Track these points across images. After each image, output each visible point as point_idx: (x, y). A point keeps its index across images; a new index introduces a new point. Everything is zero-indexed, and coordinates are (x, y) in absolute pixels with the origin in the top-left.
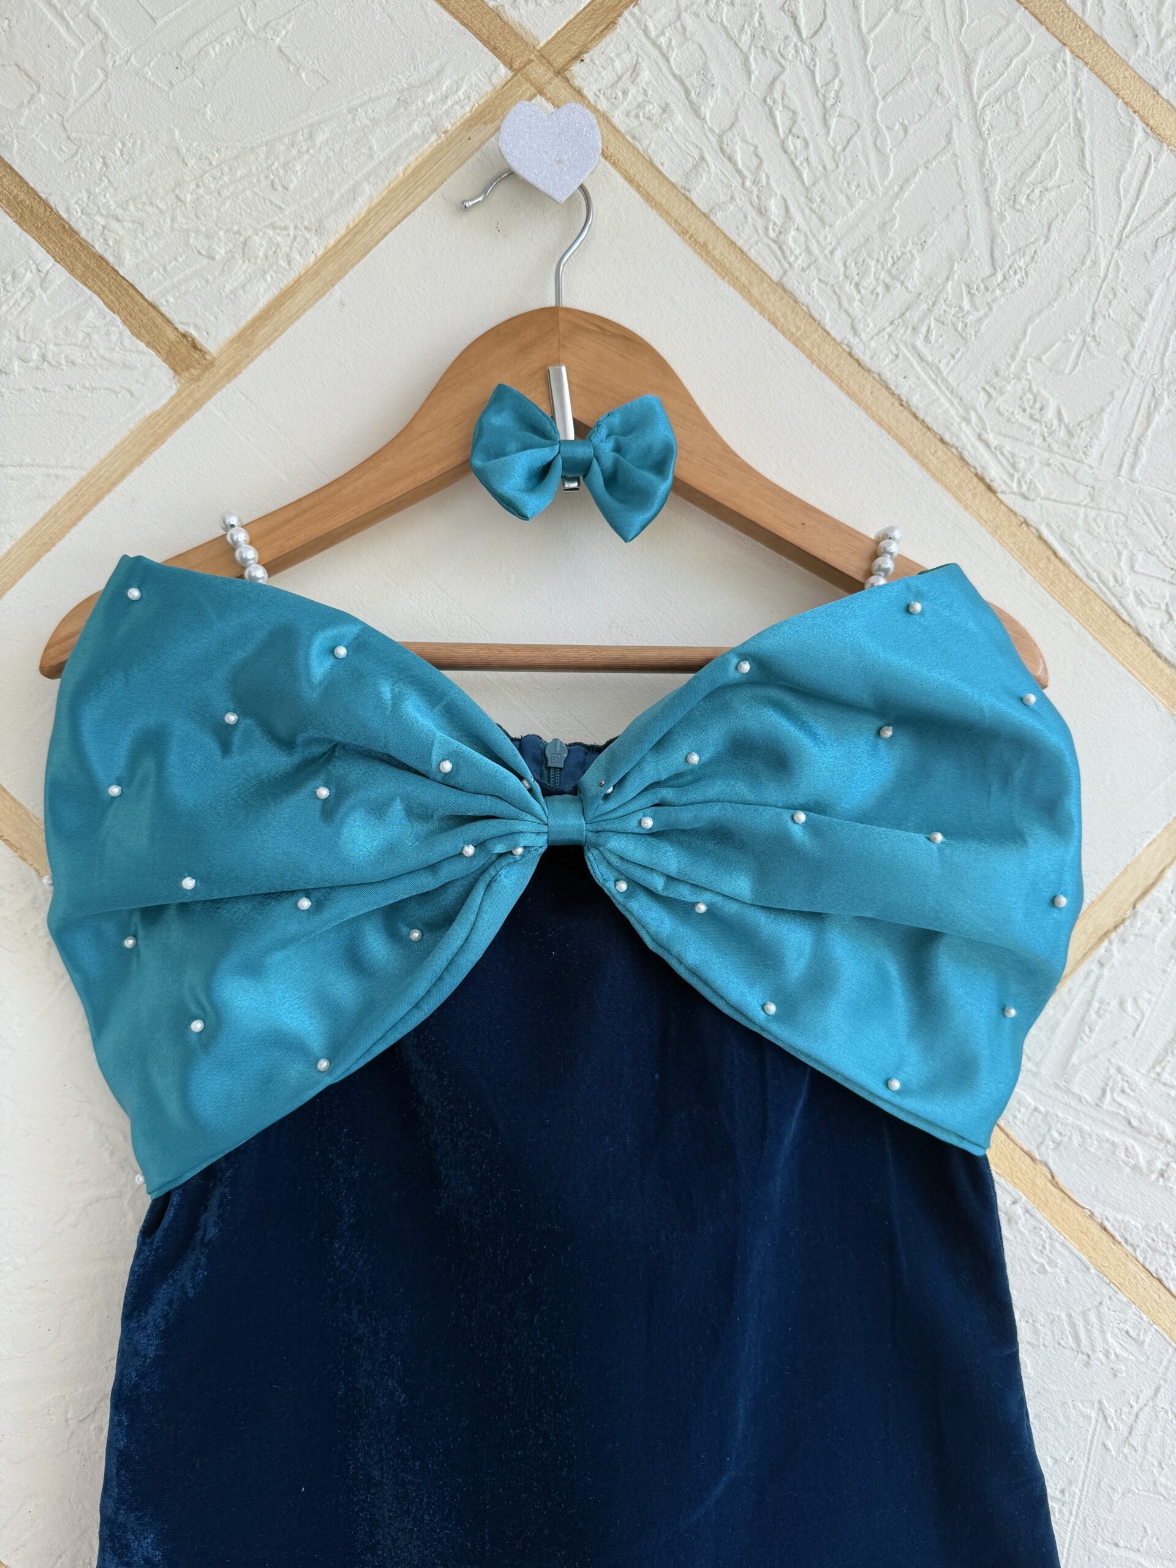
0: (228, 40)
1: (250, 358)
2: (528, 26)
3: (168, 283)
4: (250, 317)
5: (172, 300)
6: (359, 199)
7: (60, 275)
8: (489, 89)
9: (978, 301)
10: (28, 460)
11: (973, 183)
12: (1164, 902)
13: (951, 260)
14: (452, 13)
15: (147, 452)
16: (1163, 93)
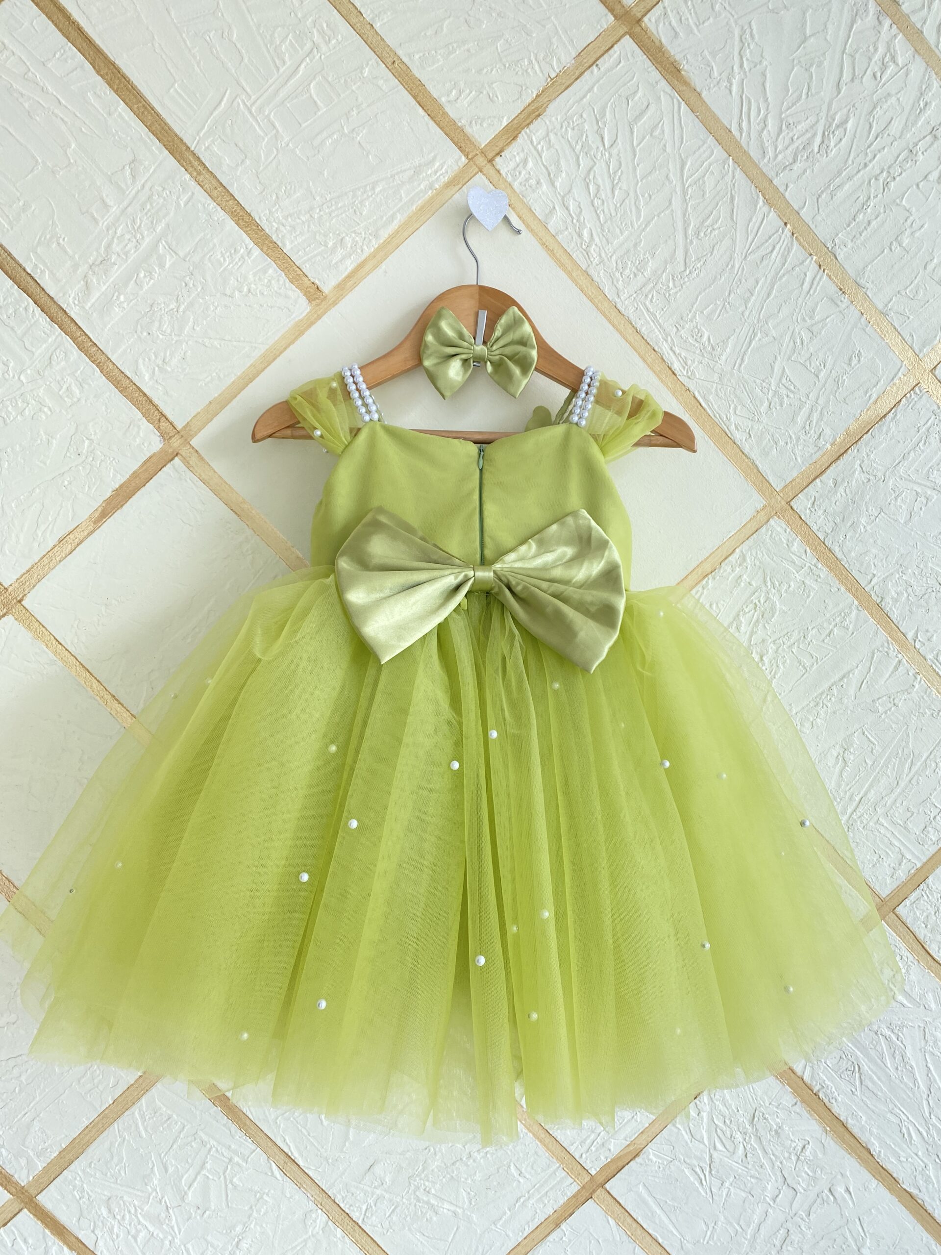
0: (335, 137)
1: (342, 296)
2: (477, 136)
3: (305, 258)
4: (344, 276)
5: (308, 266)
6: (395, 222)
7: (257, 252)
8: (456, 168)
9: (676, 283)
10: (242, 339)
11: (680, 225)
12: (734, 562)
13: (666, 262)
14: (441, 128)
15: (296, 339)
16: (774, 182)
